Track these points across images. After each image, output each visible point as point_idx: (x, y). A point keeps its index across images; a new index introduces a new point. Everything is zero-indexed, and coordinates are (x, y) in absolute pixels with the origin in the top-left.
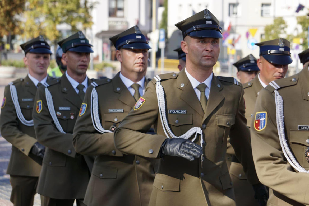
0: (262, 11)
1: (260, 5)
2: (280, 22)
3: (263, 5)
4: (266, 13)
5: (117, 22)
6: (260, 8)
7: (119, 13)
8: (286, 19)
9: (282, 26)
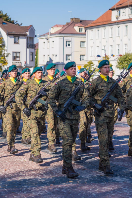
0: (81, 58)
1: (80, 55)
2: (91, 63)
3: (81, 55)
4: (82, 60)
5: (16, 63)
6: (80, 57)
7: (18, 59)
8: (93, 62)
9: (92, 65)
